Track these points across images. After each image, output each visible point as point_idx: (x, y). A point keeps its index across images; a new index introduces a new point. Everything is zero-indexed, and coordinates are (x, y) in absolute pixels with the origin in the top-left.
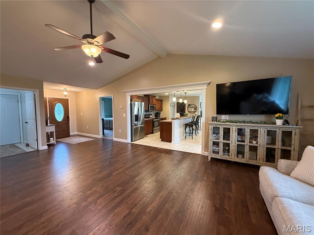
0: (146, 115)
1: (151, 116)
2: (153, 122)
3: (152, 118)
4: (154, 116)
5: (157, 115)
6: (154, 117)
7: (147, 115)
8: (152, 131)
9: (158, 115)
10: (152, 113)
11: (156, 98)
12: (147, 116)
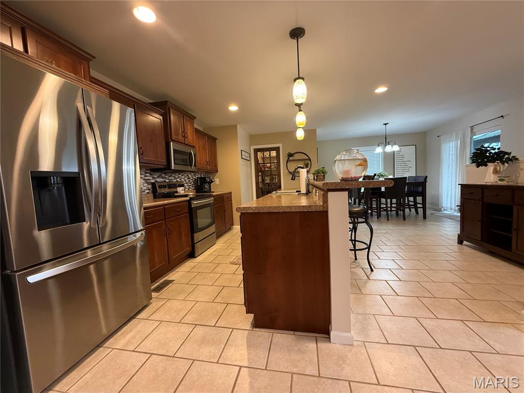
0: (160, 187)
1: (181, 190)
2: (191, 212)
3: (186, 196)
4: (192, 188)
5: (202, 186)
6: (191, 194)
7: (165, 187)
8: (188, 249)
9: (207, 186)
10: (182, 178)
11: (195, 126)
12: (166, 190)
